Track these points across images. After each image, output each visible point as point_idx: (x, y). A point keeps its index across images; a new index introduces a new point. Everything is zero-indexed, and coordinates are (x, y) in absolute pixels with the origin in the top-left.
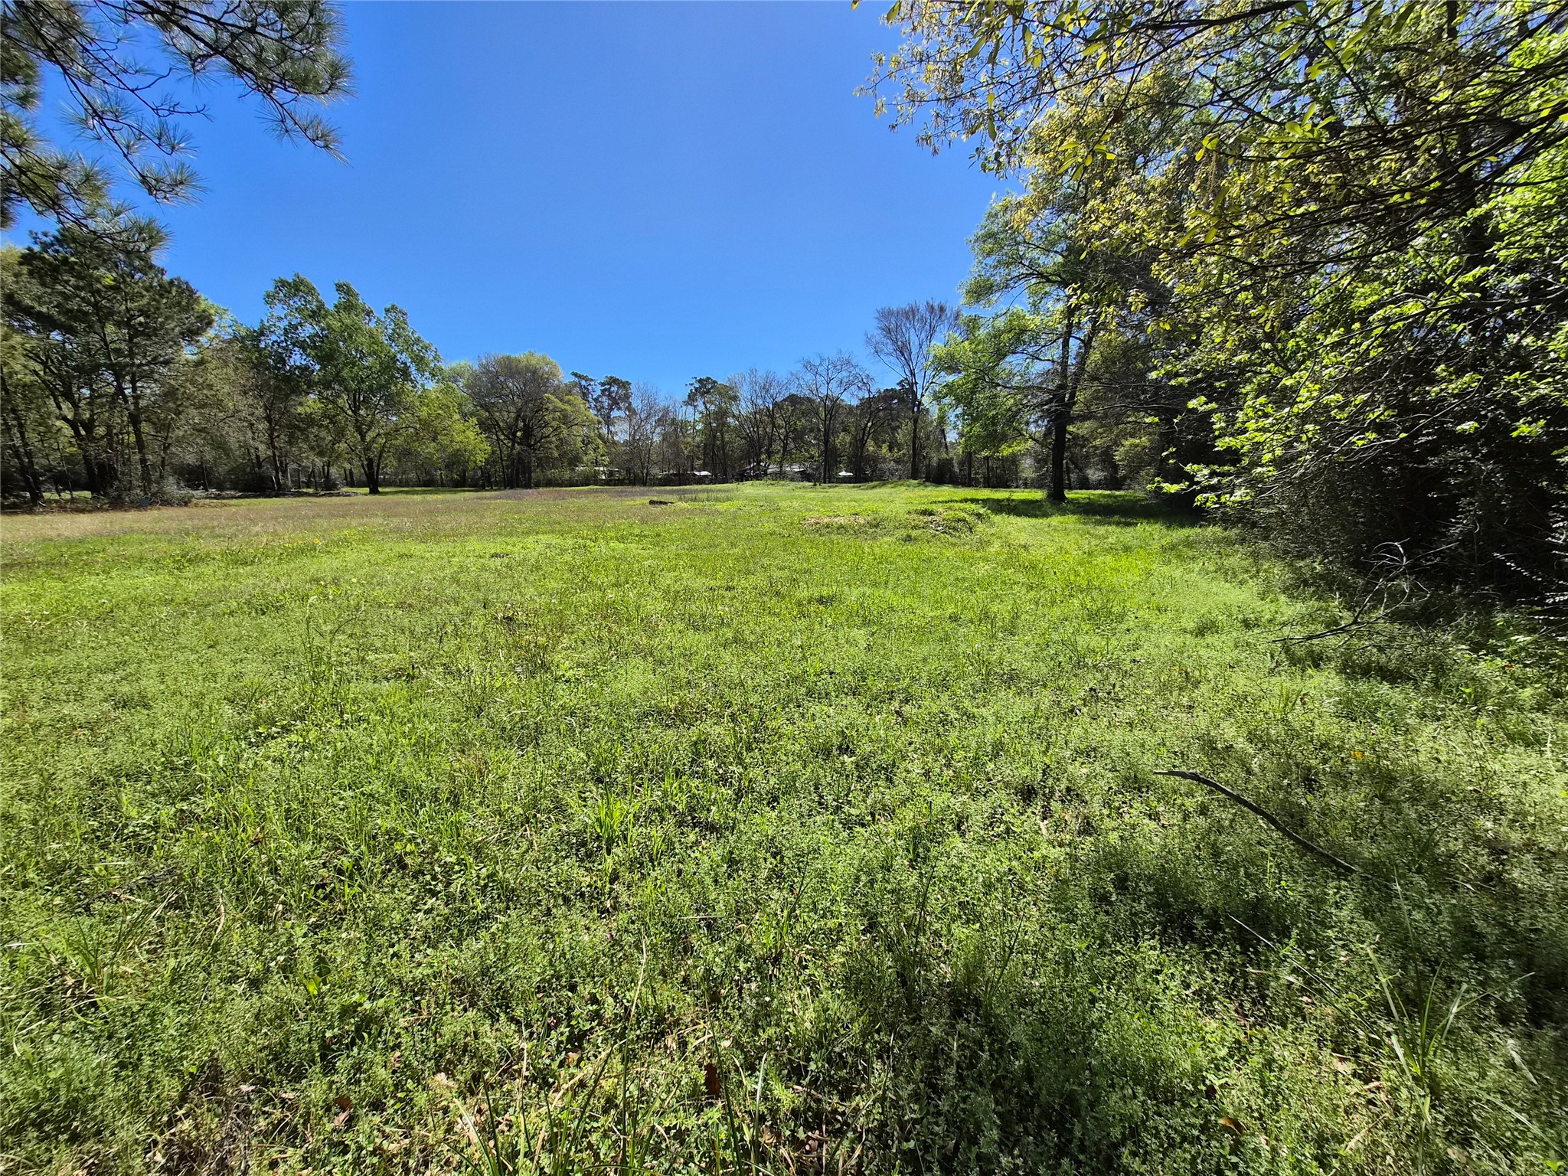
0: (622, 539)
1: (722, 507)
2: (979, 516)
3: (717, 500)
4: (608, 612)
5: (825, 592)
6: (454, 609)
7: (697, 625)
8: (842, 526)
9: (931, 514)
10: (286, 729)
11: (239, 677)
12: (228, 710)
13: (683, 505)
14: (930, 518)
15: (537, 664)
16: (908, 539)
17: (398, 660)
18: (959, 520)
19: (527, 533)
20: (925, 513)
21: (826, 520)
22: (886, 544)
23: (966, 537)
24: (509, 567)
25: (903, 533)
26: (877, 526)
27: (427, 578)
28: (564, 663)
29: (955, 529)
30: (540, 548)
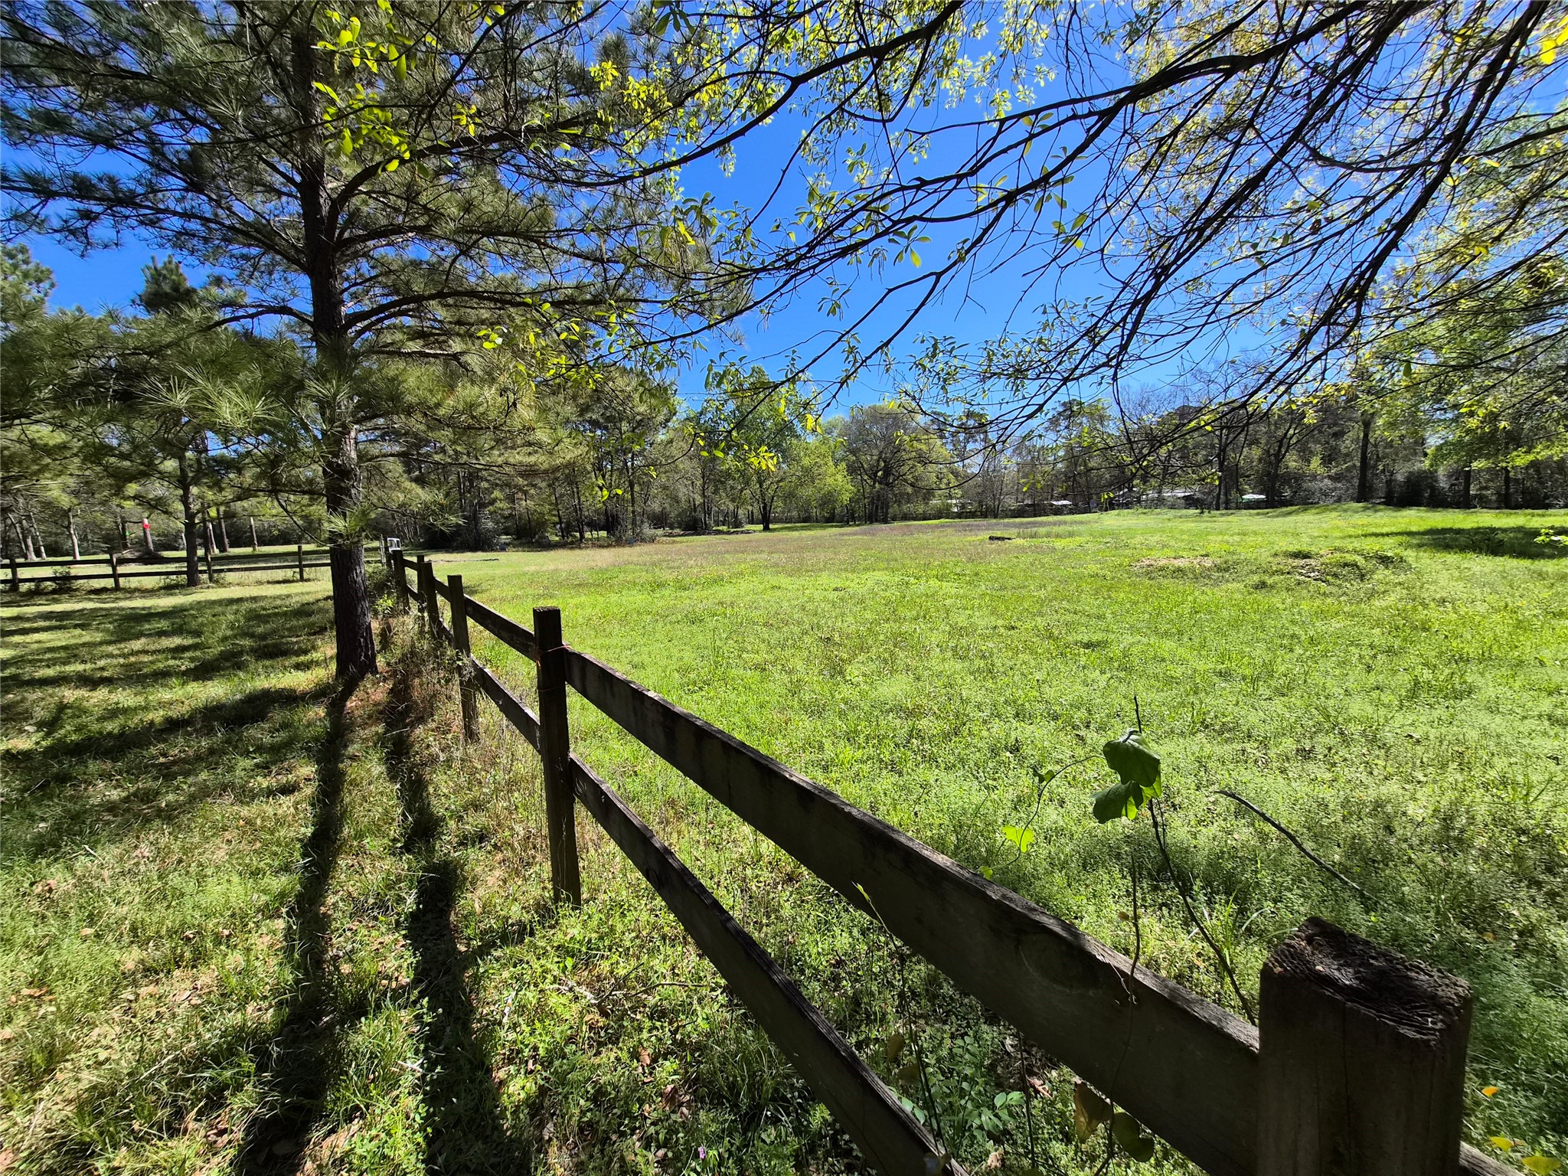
0: (940, 578)
2: (1385, 560)
4: (899, 640)
6: (796, 630)
8: (1179, 570)
9: (1306, 556)
10: (701, 689)
11: (682, 659)
12: (676, 675)
13: (1020, 541)
14: (1302, 562)
15: (836, 670)
16: (1262, 585)
17: (758, 659)
18: (1346, 565)
19: (866, 569)
20: (1297, 555)
21: (1161, 563)
22: (1234, 589)
23: (1354, 587)
24: (842, 599)
25: (1256, 578)
26: (1227, 570)
27: (785, 604)
28: (853, 671)
29: (1335, 575)
30: (870, 583)
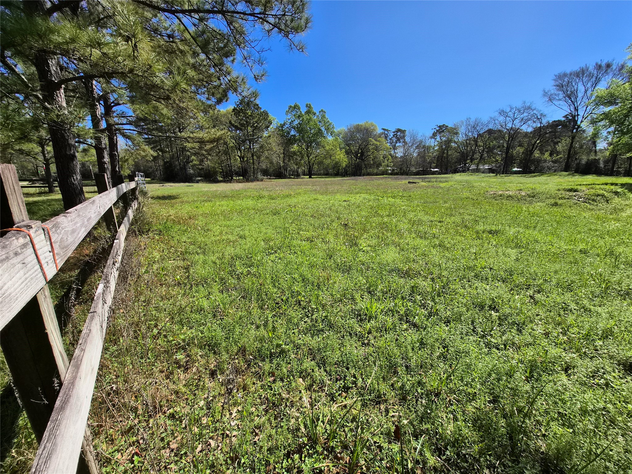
0: (394, 197)
1: (442, 185)
2: (616, 193)
3: (440, 182)
4: (383, 226)
5: (494, 228)
6: (328, 219)
7: (423, 236)
8: (510, 196)
9: (576, 191)
10: (276, 252)
11: (266, 233)
12: (262, 243)
13: (423, 184)
14: (574, 194)
15: (353, 243)
16: (556, 204)
17: (308, 234)
18: (598, 195)
19: (357, 193)
20: (570, 190)
21: (500, 193)
22: (538, 206)
23: (603, 205)
24: (349, 205)
25: (553, 201)
26: (533, 197)
27: (321, 207)
28: (363, 243)
29: (593, 200)
30: (361, 199)
